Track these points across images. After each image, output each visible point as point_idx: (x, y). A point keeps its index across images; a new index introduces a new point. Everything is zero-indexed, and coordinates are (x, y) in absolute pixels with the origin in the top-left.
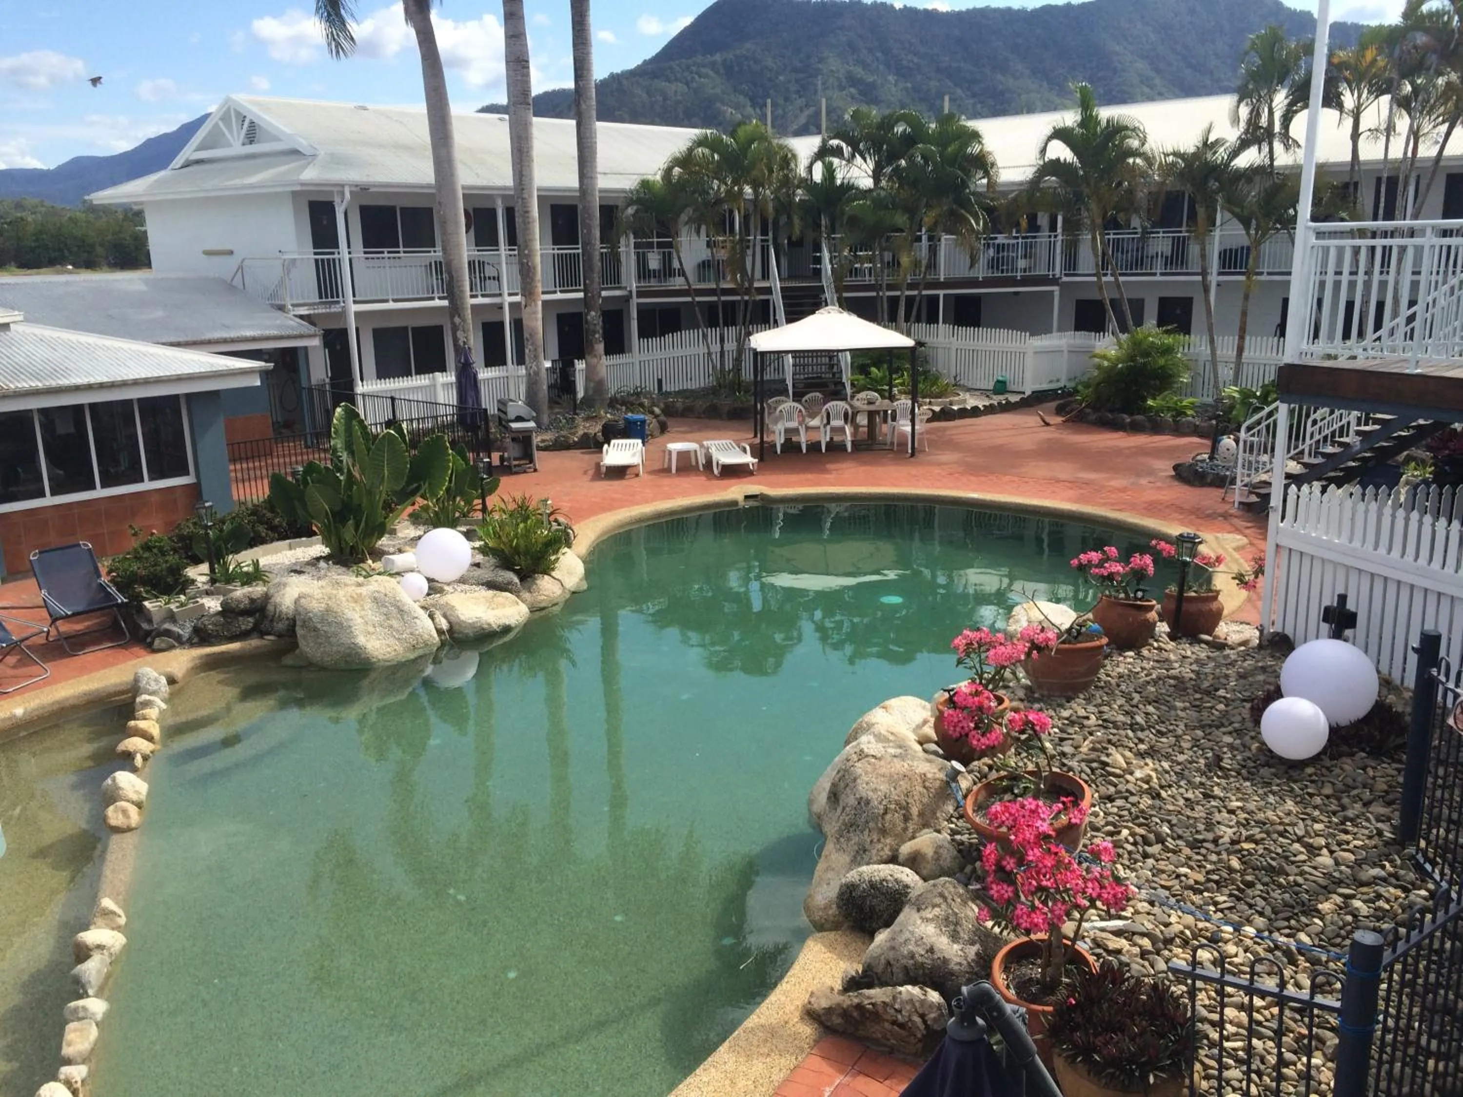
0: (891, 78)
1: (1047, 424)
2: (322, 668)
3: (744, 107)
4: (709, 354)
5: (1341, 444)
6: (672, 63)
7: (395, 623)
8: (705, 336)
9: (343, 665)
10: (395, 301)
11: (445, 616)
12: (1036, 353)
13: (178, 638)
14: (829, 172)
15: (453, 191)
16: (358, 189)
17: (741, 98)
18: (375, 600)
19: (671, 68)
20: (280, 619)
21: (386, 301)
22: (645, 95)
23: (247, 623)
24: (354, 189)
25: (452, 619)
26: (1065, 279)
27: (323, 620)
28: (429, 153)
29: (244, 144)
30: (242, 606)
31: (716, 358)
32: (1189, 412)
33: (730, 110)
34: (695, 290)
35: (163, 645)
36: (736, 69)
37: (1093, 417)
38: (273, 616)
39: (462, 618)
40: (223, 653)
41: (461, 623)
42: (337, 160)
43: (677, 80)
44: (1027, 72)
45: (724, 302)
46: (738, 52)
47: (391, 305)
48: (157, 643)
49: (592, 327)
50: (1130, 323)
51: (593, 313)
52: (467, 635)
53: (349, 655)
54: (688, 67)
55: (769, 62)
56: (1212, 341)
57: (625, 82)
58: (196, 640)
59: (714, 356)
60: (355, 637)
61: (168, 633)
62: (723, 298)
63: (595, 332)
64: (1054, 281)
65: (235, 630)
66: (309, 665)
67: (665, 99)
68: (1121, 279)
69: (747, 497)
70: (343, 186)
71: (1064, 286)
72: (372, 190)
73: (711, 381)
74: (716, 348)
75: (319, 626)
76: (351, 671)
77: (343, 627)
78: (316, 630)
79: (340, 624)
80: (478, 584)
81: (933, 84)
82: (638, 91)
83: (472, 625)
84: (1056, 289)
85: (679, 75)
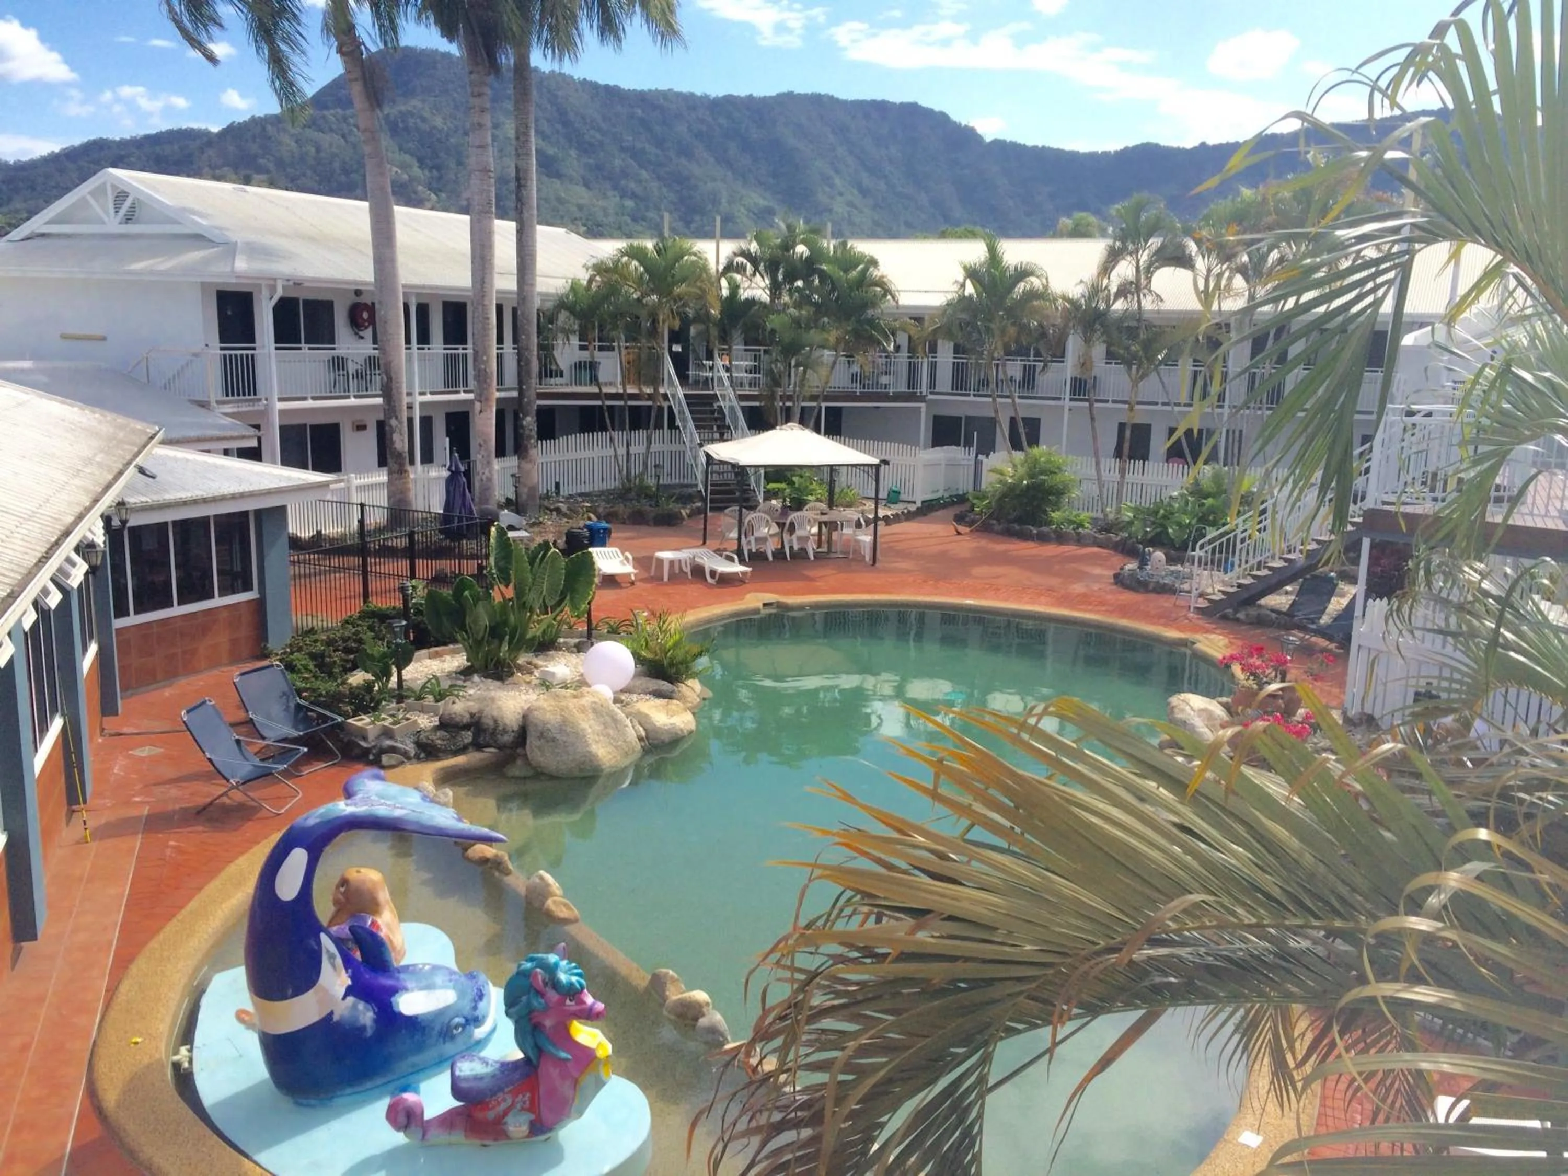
0: (573, 153)
1: (959, 533)
2: (552, 777)
3: (411, 167)
4: (616, 456)
5: (1286, 560)
6: (326, 113)
7: (611, 732)
8: (612, 440)
9: (576, 773)
10: (314, 398)
11: (640, 724)
12: (925, 465)
13: (405, 754)
14: (734, 288)
15: (394, 291)
16: (291, 283)
17: (407, 158)
18: (595, 711)
19: (324, 117)
20: (505, 731)
21: (305, 399)
22: (293, 144)
23: (468, 737)
24: (286, 283)
25: (647, 726)
26: (931, 397)
27: (561, 730)
28: (369, 251)
29: (120, 223)
30: (465, 721)
31: (622, 460)
32: (1087, 525)
33: (395, 169)
34: (606, 394)
35: (393, 762)
36: (401, 125)
37: (998, 527)
38: (495, 729)
39: (658, 724)
40: (452, 767)
41: (656, 730)
42: (255, 250)
43: (331, 130)
44: (712, 160)
45: (631, 407)
46: (403, 108)
47: (310, 404)
48: (385, 759)
49: (527, 432)
50: (1025, 444)
51: (529, 419)
52: (663, 742)
53: (583, 763)
54: (345, 119)
55: (438, 122)
56: (1098, 464)
57: (269, 127)
58: (422, 755)
59: (620, 459)
60: (588, 746)
61: (393, 750)
62: (630, 403)
63: (530, 437)
64: (922, 399)
65: (460, 744)
66: (539, 774)
67: (318, 150)
68: (999, 400)
69: (765, 605)
70: (275, 280)
71: (931, 404)
72: (306, 284)
73: (612, 484)
74: (622, 451)
75: (558, 736)
76: (584, 778)
77: (580, 736)
78: (554, 740)
79: (577, 734)
80: (646, 693)
81: (617, 162)
82: (286, 139)
83: (668, 731)
84: (923, 405)
85: (334, 127)
